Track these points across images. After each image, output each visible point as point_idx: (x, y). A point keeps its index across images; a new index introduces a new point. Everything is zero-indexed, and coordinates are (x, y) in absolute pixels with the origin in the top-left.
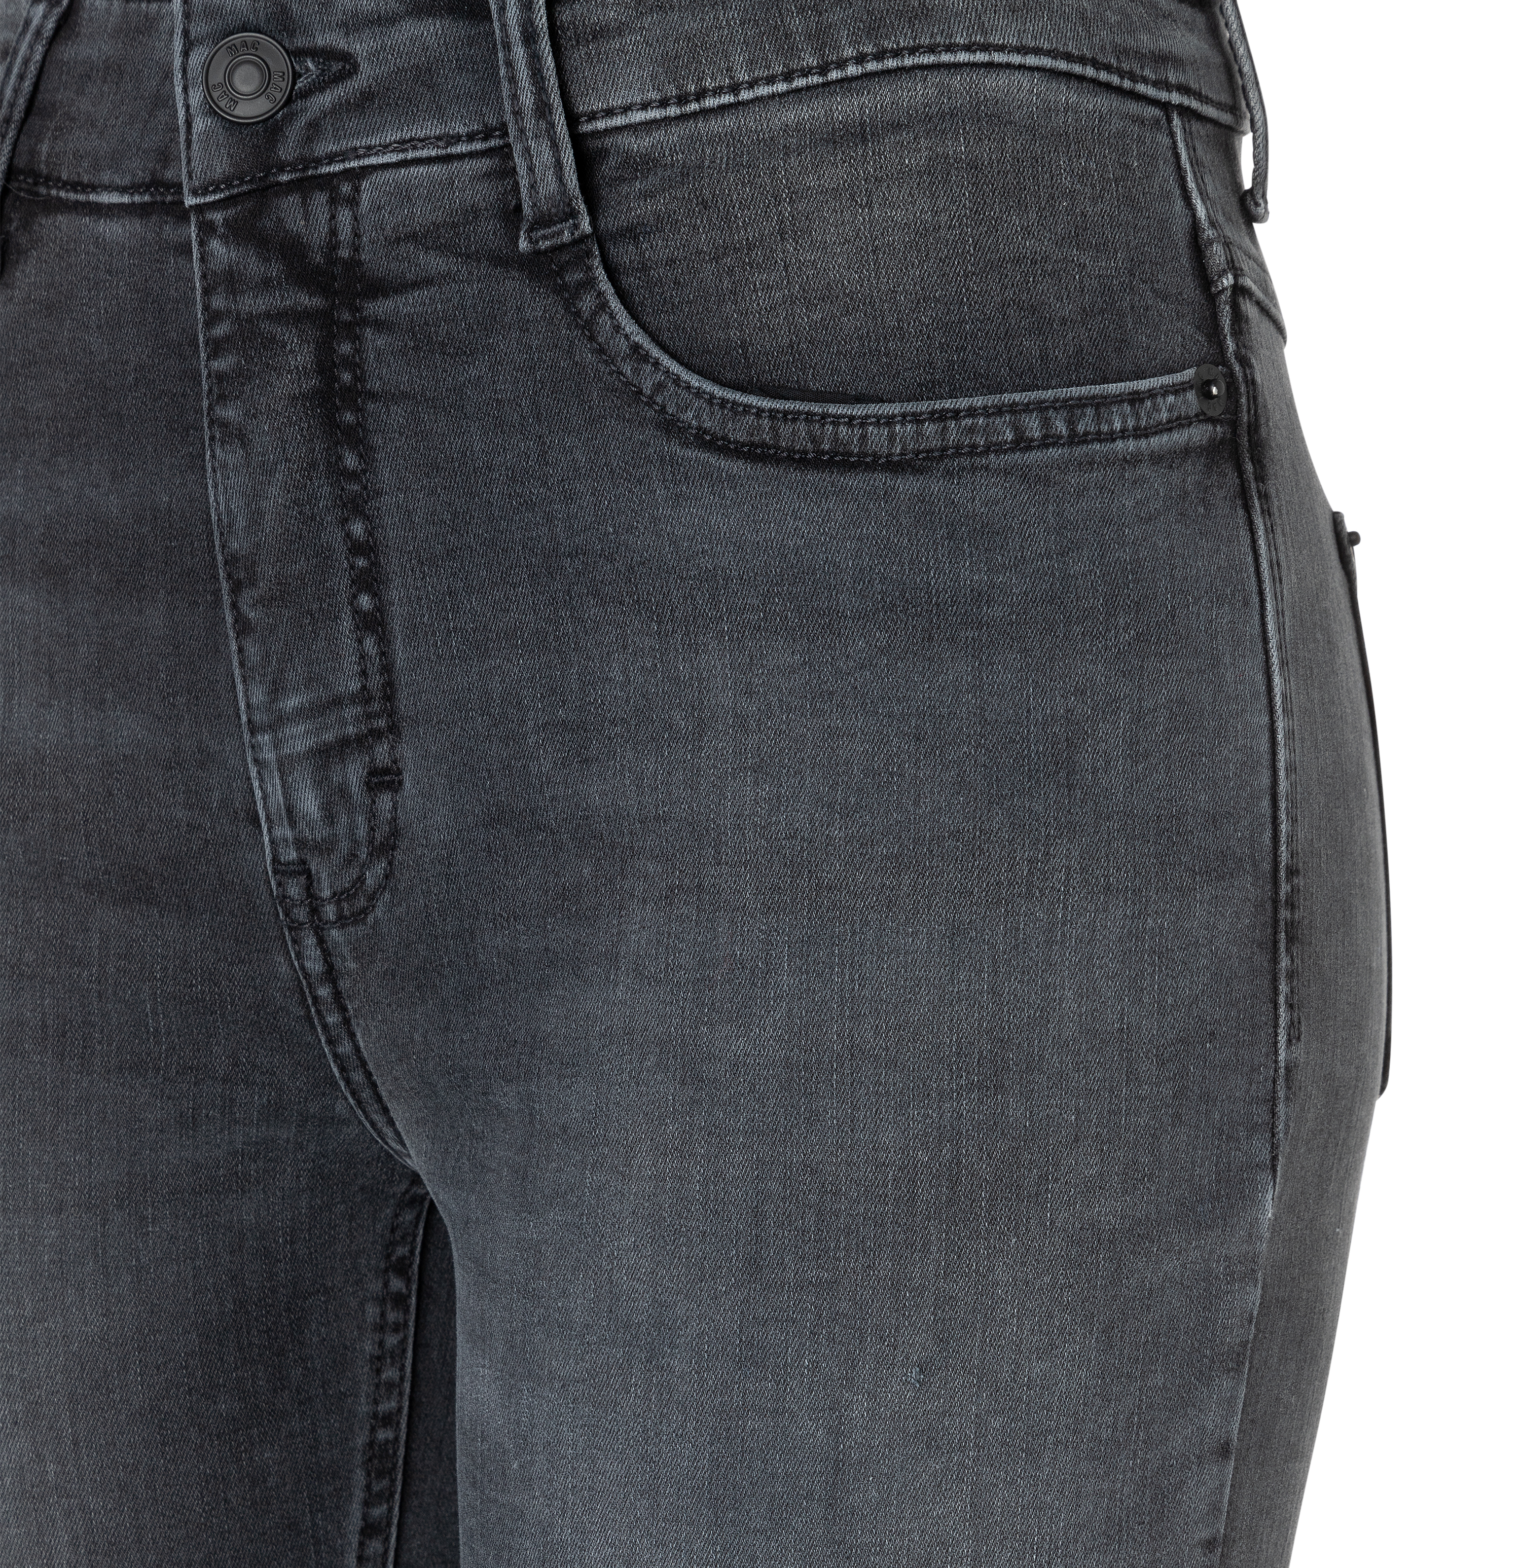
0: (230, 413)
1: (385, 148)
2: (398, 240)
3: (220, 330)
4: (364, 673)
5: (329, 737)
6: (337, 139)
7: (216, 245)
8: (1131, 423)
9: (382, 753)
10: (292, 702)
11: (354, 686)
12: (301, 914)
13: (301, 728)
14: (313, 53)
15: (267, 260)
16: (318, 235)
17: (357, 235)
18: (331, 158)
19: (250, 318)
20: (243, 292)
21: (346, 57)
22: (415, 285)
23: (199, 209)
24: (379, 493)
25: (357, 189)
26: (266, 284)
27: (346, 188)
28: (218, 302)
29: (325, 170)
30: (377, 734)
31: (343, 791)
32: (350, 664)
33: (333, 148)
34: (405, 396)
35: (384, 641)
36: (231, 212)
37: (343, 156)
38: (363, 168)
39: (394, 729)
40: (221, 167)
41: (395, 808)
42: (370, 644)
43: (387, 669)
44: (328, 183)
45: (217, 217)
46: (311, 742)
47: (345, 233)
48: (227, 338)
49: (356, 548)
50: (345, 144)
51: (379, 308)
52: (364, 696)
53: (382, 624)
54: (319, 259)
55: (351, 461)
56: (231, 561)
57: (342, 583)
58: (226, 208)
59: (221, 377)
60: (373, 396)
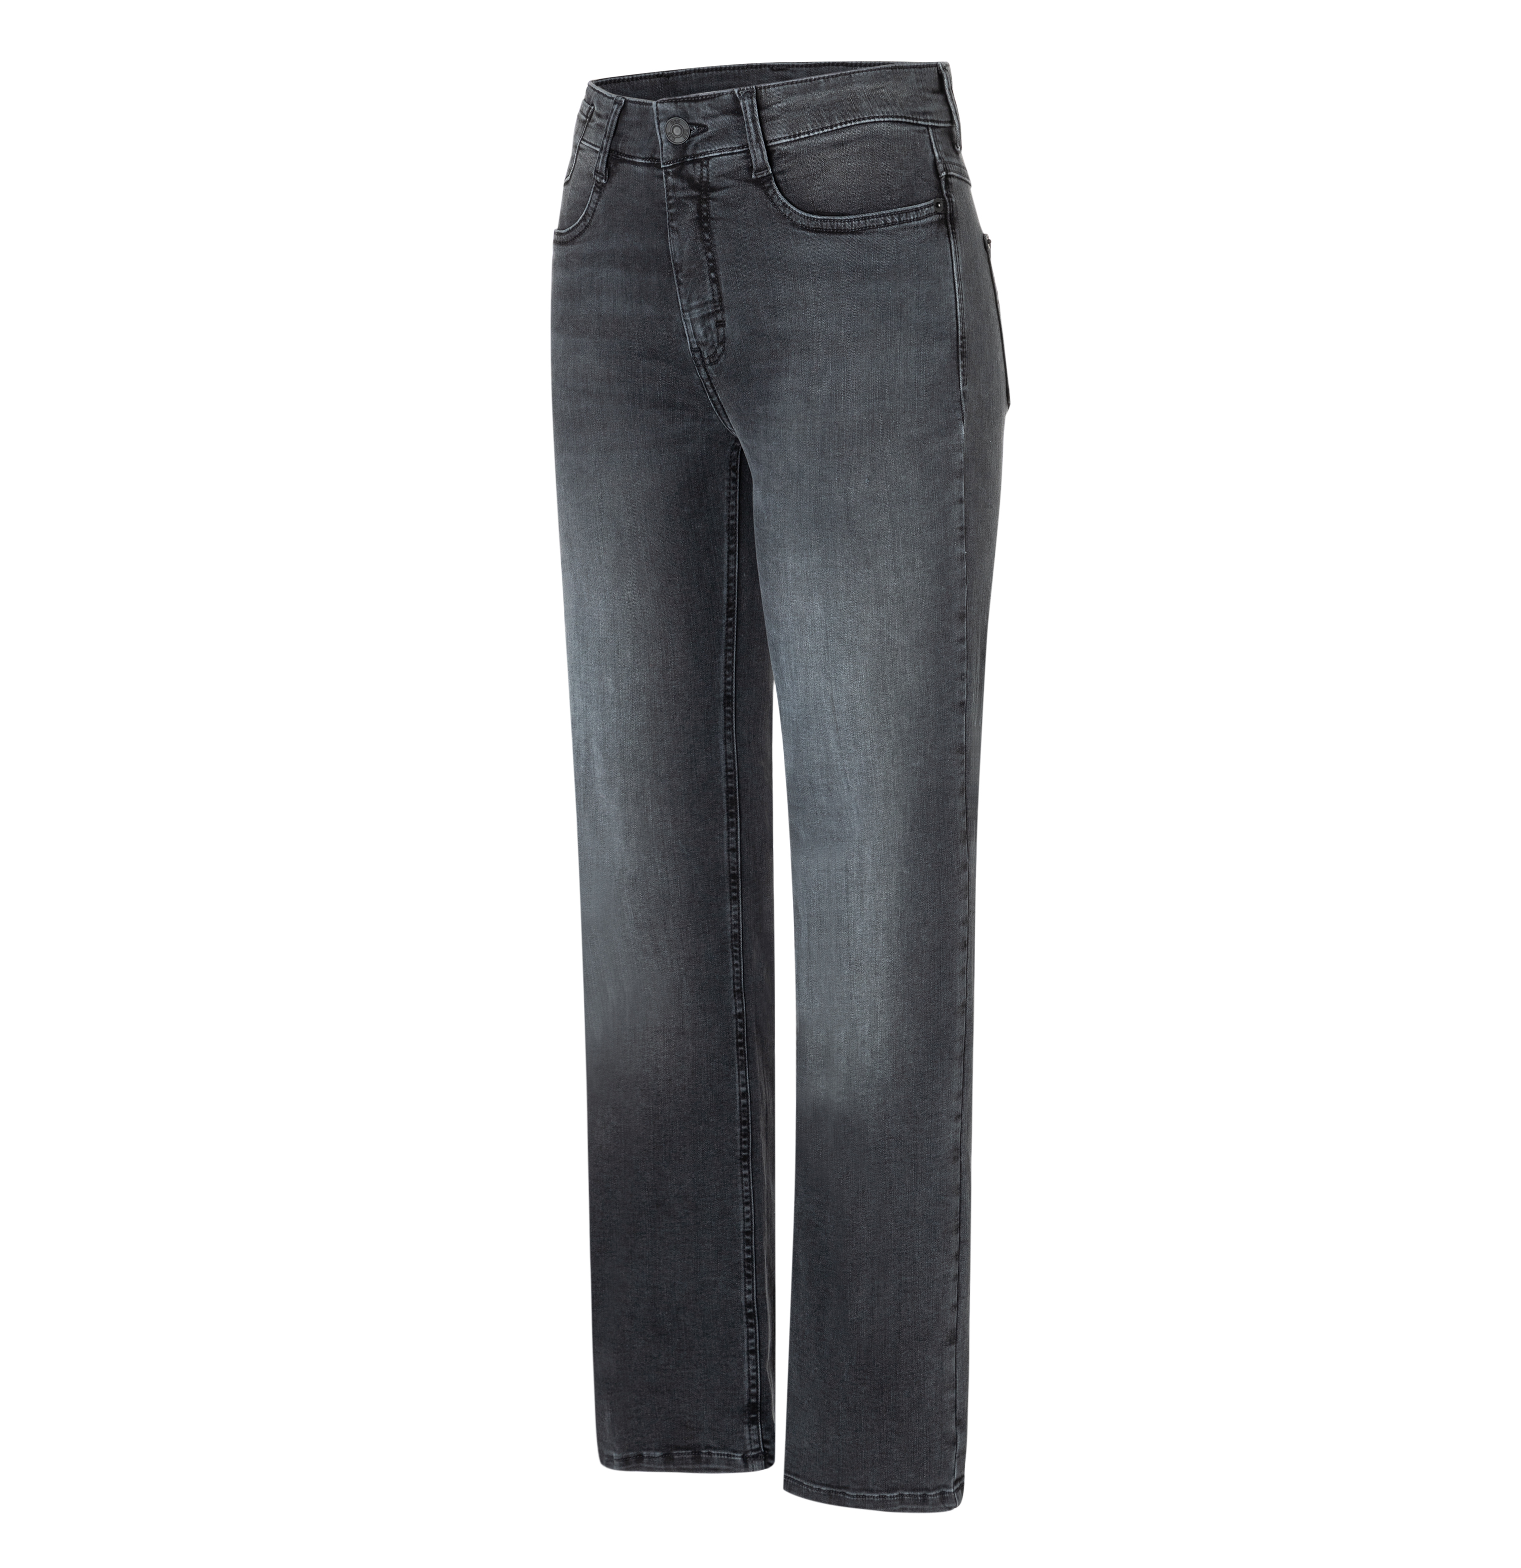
0: (674, 224)
1: (716, 151)
2: (719, 176)
3: (671, 202)
4: (713, 295)
5: (704, 313)
6: (703, 149)
7: (670, 178)
8: (916, 217)
9: (719, 317)
10: (694, 304)
11: (711, 298)
12: (700, 362)
13: (697, 311)
14: (696, 125)
15: (684, 182)
16: (697, 175)
17: (708, 175)
18: (701, 154)
19: (679, 198)
20: (677, 191)
21: (705, 126)
22: (724, 188)
23: (665, 168)
24: (715, 245)
25: (708, 163)
26: (683, 189)
27: (705, 162)
28: (670, 194)
29: (700, 157)
30: (718, 312)
31: (709, 328)
32: (709, 293)
33: (701, 151)
34: (722, 218)
35: (718, 285)
36: (674, 169)
37: (705, 154)
38: (710, 157)
39: (722, 310)
40: (671, 157)
41: (724, 332)
42: (714, 287)
43: (720, 293)
44: (700, 161)
45: (670, 170)
46: (700, 314)
47: (705, 174)
48: (673, 204)
49: (710, 260)
50: (704, 151)
51: (714, 195)
52: (714, 301)
53: (718, 281)
54: (698, 181)
55: (707, 237)
56: (676, 265)
57: (706, 270)
58: (673, 168)
59: (671, 214)
60: (712, 219)
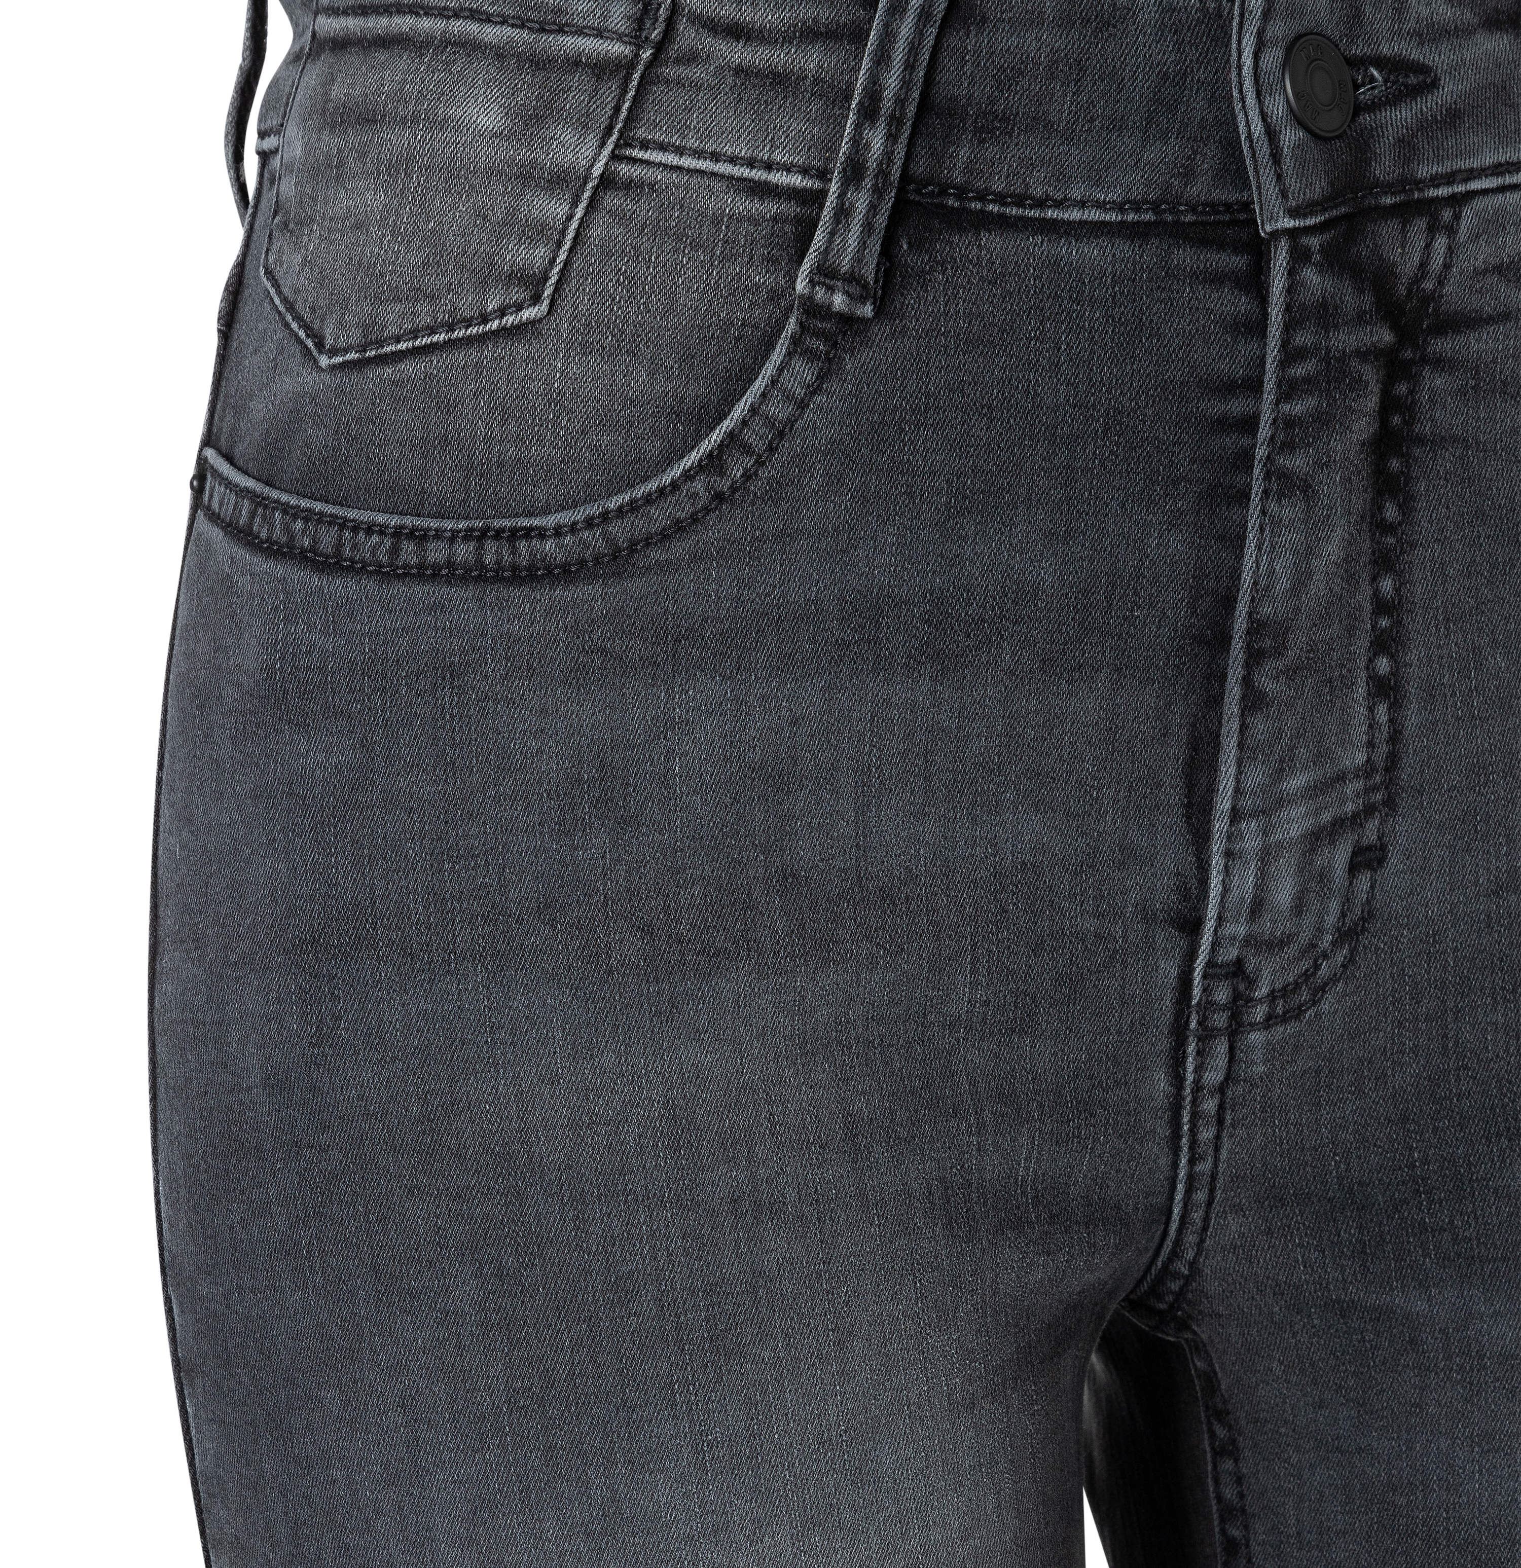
0: (1297, 462)
1: (1482, 172)
2: (1486, 271)
3: (1299, 371)
4: (1371, 744)
5: (1326, 817)
6: (1440, 160)
7: (1309, 275)
10: (1296, 782)
11: (1361, 757)
12: (1220, 1020)
13: (1303, 809)
15: (1362, 291)
16: (1408, 266)
17: (1447, 266)
18: (1436, 181)
20: (1336, 327)
22: (1491, 320)
23: (1293, 233)
24: (1413, 545)
25: (1457, 217)
26: (1360, 319)
27: (1447, 215)
28: (1301, 339)
29: (1432, 193)
30: (1369, 810)
31: (1323, 877)
32: (1360, 733)
33: (1436, 169)
34: (1455, 439)
35: (1395, 706)
36: (1326, 237)
37: (1450, 178)
38: (1468, 192)
39: (1390, 803)
40: (1318, 188)
41: (1372, 887)
42: (1382, 712)
43: (1395, 737)
44: (1430, 207)
45: (1314, 242)
46: (1308, 824)
47: (1437, 263)
48: (1307, 380)
49: (1381, 607)
50: (1447, 167)
51: (1442, 345)
52: (1368, 770)
53: (1396, 688)
54: (1403, 291)
55: (1391, 512)
56: (1256, 627)
57: (1361, 644)
58: (1322, 233)
59: (1290, 423)
60: (1420, 440)
